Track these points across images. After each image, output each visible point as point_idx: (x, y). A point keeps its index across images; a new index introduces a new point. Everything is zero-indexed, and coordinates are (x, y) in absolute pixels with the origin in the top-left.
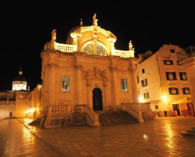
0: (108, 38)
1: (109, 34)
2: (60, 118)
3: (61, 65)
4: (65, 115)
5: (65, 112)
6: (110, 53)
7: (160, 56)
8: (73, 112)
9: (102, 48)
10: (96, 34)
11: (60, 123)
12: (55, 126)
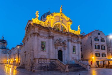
0: (68, 22)
1: (69, 20)
2: (43, 66)
3: (41, 34)
4: (46, 64)
5: (45, 62)
6: (69, 31)
7: (93, 36)
8: (50, 63)
9: (64, 27)
10: (61, 18)
11: (43, 69)
12: (40, 71)
